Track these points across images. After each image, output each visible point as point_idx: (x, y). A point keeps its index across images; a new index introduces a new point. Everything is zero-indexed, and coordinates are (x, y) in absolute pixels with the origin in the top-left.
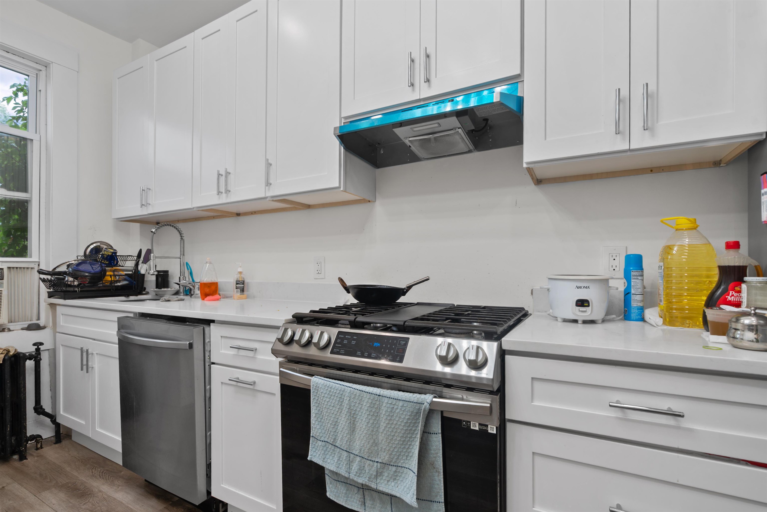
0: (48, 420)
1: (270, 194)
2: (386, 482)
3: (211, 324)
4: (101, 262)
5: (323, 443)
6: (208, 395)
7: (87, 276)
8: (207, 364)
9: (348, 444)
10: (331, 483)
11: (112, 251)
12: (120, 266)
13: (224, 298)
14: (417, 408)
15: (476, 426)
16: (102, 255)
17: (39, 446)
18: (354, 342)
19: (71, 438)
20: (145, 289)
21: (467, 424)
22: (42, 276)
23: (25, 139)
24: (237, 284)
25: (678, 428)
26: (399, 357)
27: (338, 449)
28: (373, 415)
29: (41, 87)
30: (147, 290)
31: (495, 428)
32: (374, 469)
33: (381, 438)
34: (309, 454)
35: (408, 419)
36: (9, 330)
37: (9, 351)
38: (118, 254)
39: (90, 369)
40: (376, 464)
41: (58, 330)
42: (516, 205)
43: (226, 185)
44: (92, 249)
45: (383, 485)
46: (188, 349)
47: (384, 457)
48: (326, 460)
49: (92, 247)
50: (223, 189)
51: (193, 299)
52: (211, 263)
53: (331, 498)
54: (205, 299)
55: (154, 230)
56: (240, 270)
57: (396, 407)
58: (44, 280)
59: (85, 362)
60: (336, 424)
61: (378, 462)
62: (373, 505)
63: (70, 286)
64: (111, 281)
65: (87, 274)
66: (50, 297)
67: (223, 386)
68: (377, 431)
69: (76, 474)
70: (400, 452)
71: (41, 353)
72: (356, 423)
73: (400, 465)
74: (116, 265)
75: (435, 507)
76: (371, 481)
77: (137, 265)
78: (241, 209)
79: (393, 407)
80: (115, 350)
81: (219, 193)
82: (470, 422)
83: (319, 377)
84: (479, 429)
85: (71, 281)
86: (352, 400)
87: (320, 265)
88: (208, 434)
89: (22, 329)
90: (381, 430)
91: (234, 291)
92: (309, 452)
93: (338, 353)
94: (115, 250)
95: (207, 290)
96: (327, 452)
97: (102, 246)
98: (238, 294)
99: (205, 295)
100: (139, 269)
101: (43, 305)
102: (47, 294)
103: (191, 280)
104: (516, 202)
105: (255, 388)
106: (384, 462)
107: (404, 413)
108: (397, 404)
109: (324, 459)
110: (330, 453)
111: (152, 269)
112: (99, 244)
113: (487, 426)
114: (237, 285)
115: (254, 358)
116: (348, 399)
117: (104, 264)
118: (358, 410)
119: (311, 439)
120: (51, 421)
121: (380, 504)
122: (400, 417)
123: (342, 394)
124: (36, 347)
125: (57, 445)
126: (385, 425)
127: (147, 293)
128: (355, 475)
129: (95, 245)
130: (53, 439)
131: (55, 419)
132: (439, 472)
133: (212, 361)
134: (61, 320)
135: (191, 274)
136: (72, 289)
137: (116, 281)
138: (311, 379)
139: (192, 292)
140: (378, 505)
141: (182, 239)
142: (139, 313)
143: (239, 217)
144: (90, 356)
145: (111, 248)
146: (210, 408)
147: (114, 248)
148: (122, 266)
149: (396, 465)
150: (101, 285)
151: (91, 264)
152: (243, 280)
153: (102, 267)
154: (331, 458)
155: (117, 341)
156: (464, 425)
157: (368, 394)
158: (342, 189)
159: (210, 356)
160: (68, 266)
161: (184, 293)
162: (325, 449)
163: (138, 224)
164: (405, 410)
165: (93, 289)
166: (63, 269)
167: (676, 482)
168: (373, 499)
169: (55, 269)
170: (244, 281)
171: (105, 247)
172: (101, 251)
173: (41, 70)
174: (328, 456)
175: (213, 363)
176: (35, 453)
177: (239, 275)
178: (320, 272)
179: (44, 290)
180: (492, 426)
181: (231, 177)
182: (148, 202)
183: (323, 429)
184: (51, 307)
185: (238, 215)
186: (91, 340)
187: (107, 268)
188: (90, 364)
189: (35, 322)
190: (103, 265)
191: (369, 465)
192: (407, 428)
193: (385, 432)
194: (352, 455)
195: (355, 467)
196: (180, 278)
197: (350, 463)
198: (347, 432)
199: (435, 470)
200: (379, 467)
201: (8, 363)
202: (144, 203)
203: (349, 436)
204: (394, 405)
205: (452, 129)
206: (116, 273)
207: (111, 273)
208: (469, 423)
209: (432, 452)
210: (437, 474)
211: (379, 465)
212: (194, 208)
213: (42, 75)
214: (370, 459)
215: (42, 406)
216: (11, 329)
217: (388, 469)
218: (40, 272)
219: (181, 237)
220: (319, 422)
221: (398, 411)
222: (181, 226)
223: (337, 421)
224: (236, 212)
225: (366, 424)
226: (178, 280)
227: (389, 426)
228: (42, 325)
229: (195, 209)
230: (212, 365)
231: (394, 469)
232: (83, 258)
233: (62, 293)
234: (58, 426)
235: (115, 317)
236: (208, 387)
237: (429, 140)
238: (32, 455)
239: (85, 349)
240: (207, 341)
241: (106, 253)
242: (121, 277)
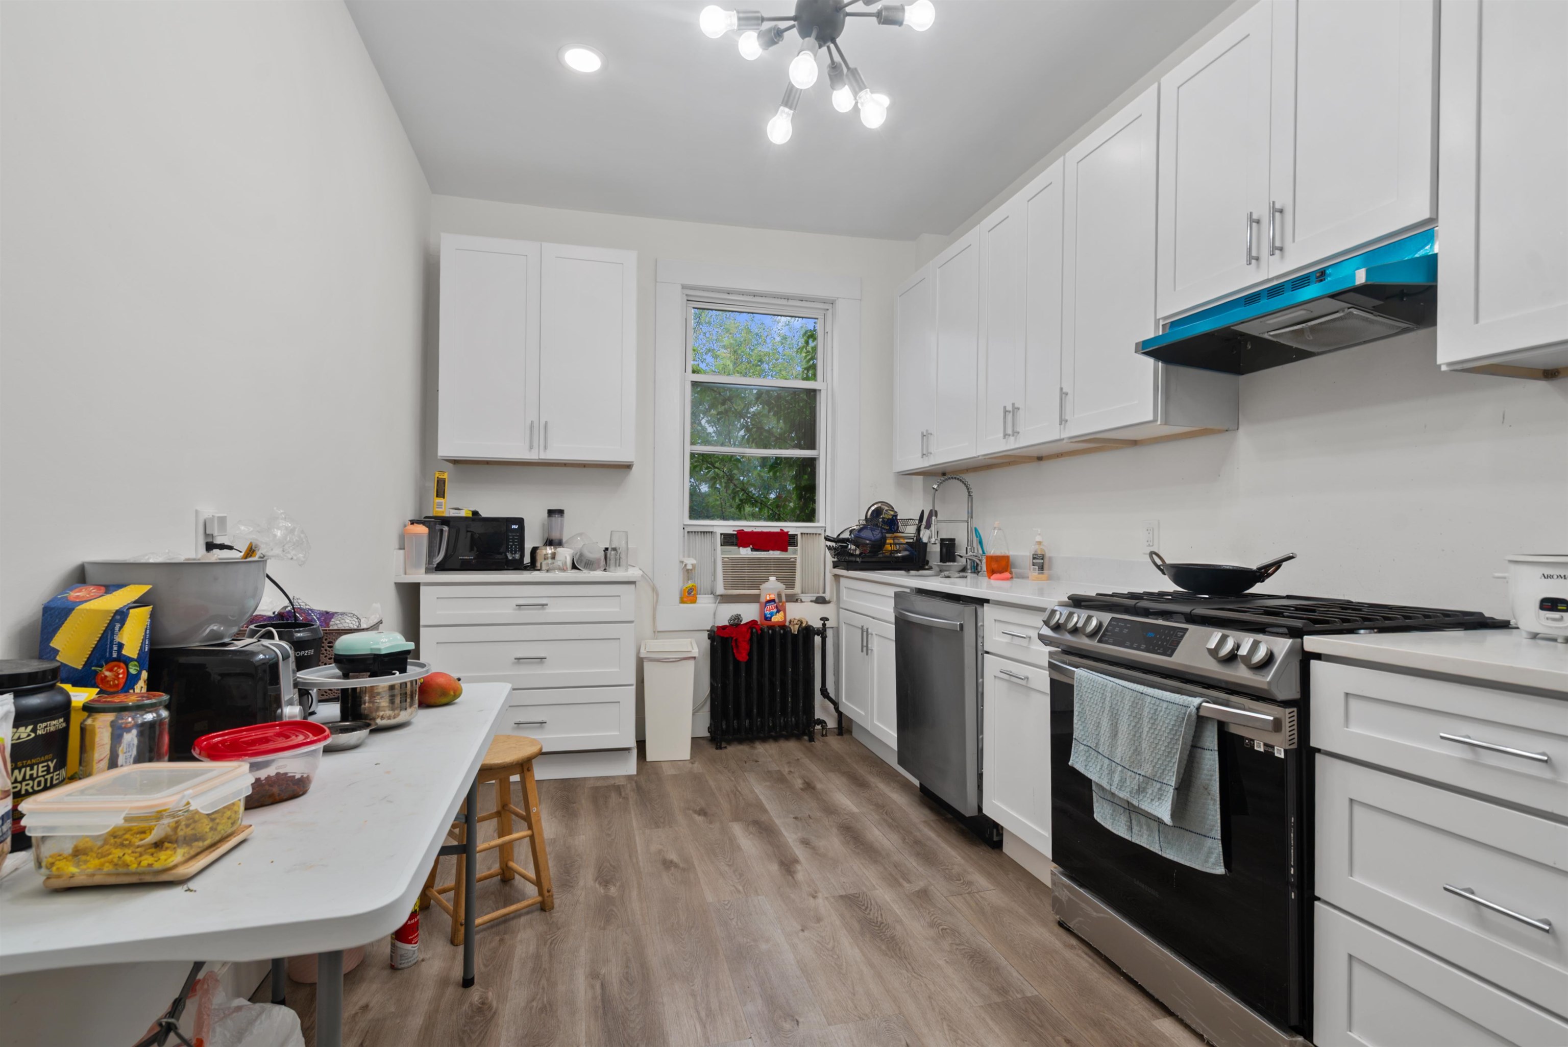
0: (832, 706)
1: (1065, 435)
2: (1149, 800)
3: (985, 604)
4: (881, 528)
5: (1086, 747)
6: (980, 690)
7: (867, 544)
8: (979, 653)
9: (1110, 749)
10: (1097, 801)
11: (892, 513)
12: (900, 532)
13: (1018, 578)
14: (1183, 711)
15: (1260, 747)
16: (883, 518)
17: (824, 733)
18: (1125, 631)
19: (851, 735)
20: (928, 562)
21: (1250, 743)
22: (829, 543)
23: (814, 391)
24: (1034, 558)
25: (1553, 782)
26: (1170, 651)
27: (1101, 756)
28: (1136, 716)
29: (828, 329)
30: (930, 564)
31: (1282, 750)
32: (1136, 781)
33: (1144, 746)
34: (1071, 759)
35: (1174, 725)
36: (802, 601)
37: (802, 623)
38: (898, 518)
39: (870, 651)
40: (1138, 776)
41: (841, 606)
42: (1503, 422)
43: (1013, 425)
44: (873, 511)
45: (1146, 804)
46: (957, 631)
47: (1147, 770)
48: (1088, 767)
49: (873, 508)
50: (1009, 431)
51: (979, 577)
52: (1000, 529)
53: (1098, 820)
54: (991, 577)
55: (935, 487)
56: (1038, 539)
57: (1159, 709)
58: (829, 548)
59: (865, 644)
60: (1098, 725)
61: (1140, 774)
62: (1140, 831)
63: (852, 555)
64: (891, 550)
65: (868, 542)
66: (834, 567)
67: (997, 680)
68: (1140, 736)
69: (856, 767)
70: (1166, 765)
71: (827, 630)
72: (1118, 725)
73: (1165, 782)
74: (897, 531)
75: (1209, 844)
76: (1133, 797)
77: (919, 530)
78: (1044, 451)
79: (1157, 709)
80: (890, 631)
81: (1006, 435)
82: (1253, 740)
83: (1085, 670)
84: (1265, 750)
85: (853, 550)
86: (1114, 697)
87: (1151, 532)
88: (981, 737)
89: (812, 601)
90: (1144, 736)
91: (1030, 570)
92: (1071, 757)
93: (1107, 643)
94: (896, 512)
95: (995, 566)
96: (1090, 760)
97: (883, 507)
98: (1034, 573)
99: (992, 572)
100: (921, 536)
101: (829, 576)
102: (832, 564)
103: (980, 552)
104: (1504, 415)
105: (1028, 686)
106: (1148, 775)
107: (1169, 717)
108: (1161, 705)
109: (1086, 766)
110: (1093, 761)
111: (933, 537)
112: (880, 505)
113: (1273, 747)
114: (1034, 561)
115: (1027, 648)
116: (1110, 695)
117: (885, 529)
118: (1121, 709)
119: (1074, 742)
120: (835, 708)
121: (1147, 831)
122: (1164, 722)
123: (1104, 690)
124: (822, 622)
125: (839, 737)
126: (1147, 729)
127: (930, 568)
128: (1116, 788)
129: (876, 506)
130: (836, 731)
131: (838, 707)
132: (1215, 800)
133: (986, 649)
134: (844, 593)
135: (981, 543)
136: (853, 559)
137: (896, 551)
138: (1074, 671)
139: (979, 568)
140: (1145, 832)
141: (970, 495)
142: (916, 588)
143: (1042, 462)
144: (870, 635)
145: (892, 509)
146: (983, 706)
147: (896, 510)
148: (903, 533)
149: (1161, 781)
150: (881, 556)
151: (872, 530)
152: (1043, 553)
153: (882, 533)
154: (1094, 766)
155: (893, 620)
156: (1247, 744)
157: (1131, 691)
158: (1159, 422)
159: (983, 643)
160: (851, 532)
161: (971, 570)
162: (1087, 754)
163: (921, 477)
164: (1170, 713)
165: (874, 560)
166: (846, 535)
167: (1551, 864)
168: (1139, 824)
169: (839, 535)
170: (1043, 555)
171: (886, 508)
172: (882, 514)
173: (828, 310)
174: (1090, 764)
175: (987, 653)
176: (821, 738)
177: (1037, 546)
178: (1151, 544)
179: (830, 559)
180: (1279, 748)
181: (1021, 414)
182: (930, 451)
183: (1087, 731)
184: (835, 579)
185: (1040, 459)
186: (870, 619)
187: (888, 535)
188: (870, 646)
189: (821, 595)
190: (884, 531)
191: (1131, 776)
192: (1172, 736)
193: (1147, 739)
194: (1114, 764)
195: (1117, 778)
196: (967, 548)
197: (1111, 773)
198: (1109, 735)
199: (1210, 797)
200: (1141, 780)
201: (801, 635)
202: (925, 453)
203: (1110, 740)
204: (1157, 706)
205: (1337, 312)
206: (896, 541)
207: (892, 541)
208: (1252, 742)
209: (1205, 772)
210: (1212, 802)
211: (1141, 778)
212: (979, 456)
213: (829, 313)
214: (1132, 769)
215: (827, 689)
216: (803, 600)
217: (1153, 784)
218: (827, 539)
219: (969, 492)
220: (1082, 722)
221: (1162, 713)
222: (968, 478)
223: (1099, 723)
224: (1036, 455)
225: (1127, 726)
226: (965, 552)
227: (1152, 731)
228: (827, 599)
229: (980, 458)
230: (985, 655)
231: (1158, 785)
232: (864, 522)
233: (845, 563)
234: (840, 714)
235: (891, 592)
236: (980, 680)
237: (1302, 330)
238: (819, 740)
239: (865, 628)
240: (980, 624)
241: (886, 516)
242: (901, 546)
